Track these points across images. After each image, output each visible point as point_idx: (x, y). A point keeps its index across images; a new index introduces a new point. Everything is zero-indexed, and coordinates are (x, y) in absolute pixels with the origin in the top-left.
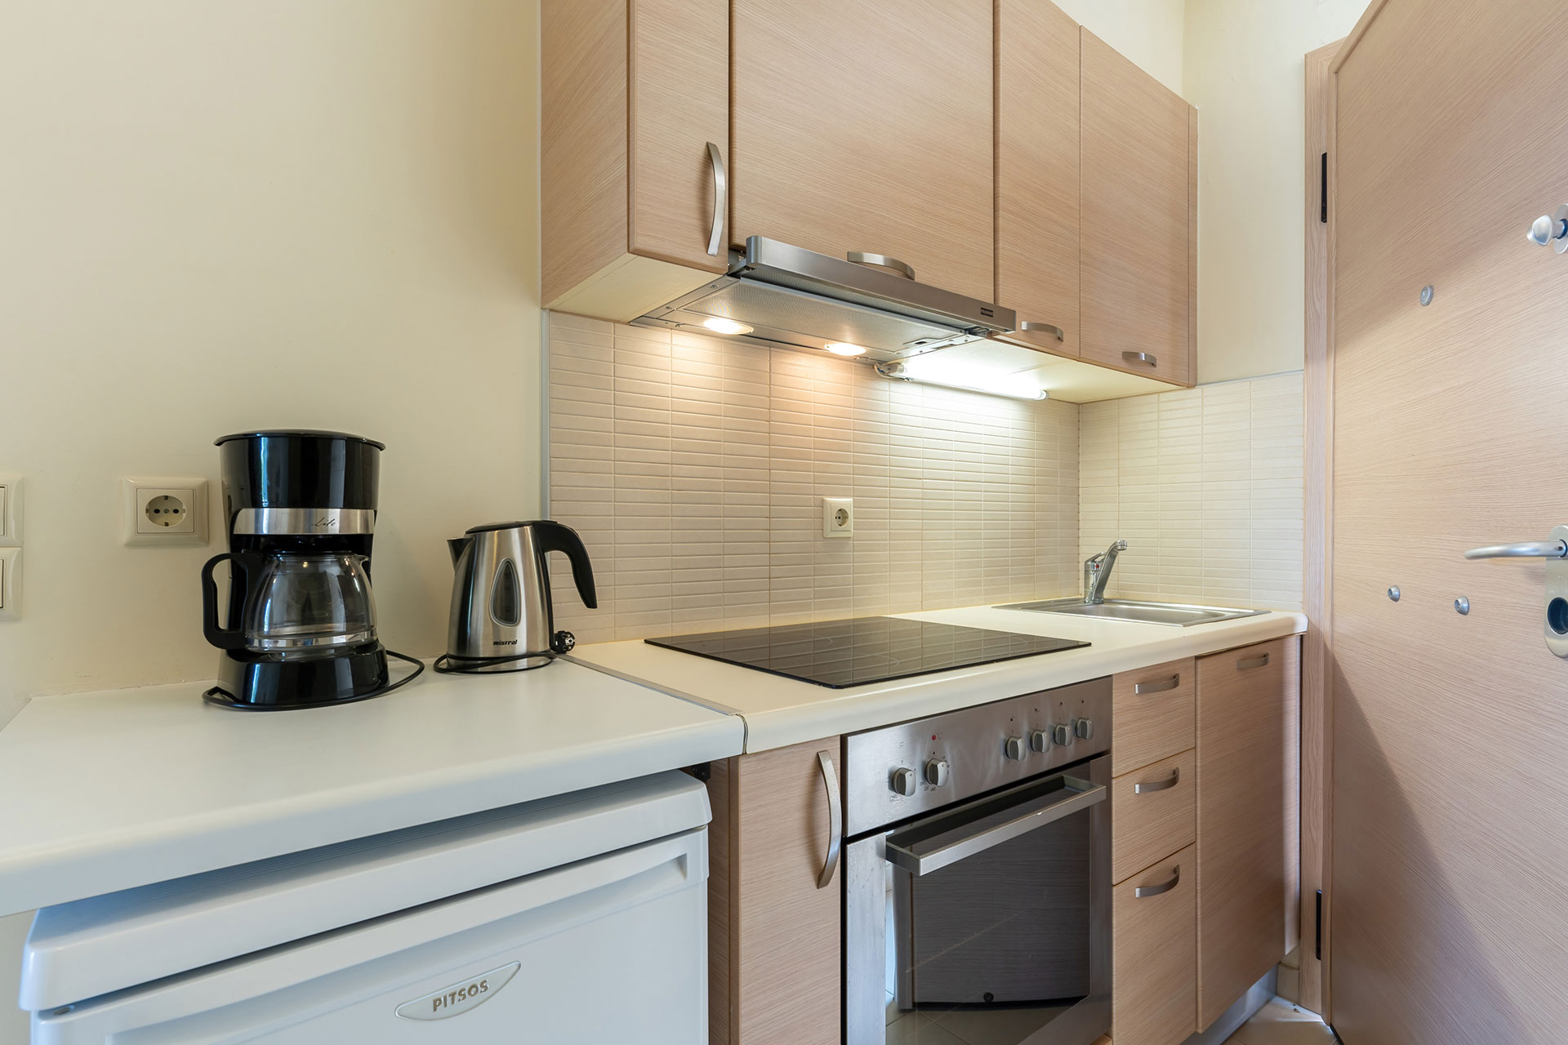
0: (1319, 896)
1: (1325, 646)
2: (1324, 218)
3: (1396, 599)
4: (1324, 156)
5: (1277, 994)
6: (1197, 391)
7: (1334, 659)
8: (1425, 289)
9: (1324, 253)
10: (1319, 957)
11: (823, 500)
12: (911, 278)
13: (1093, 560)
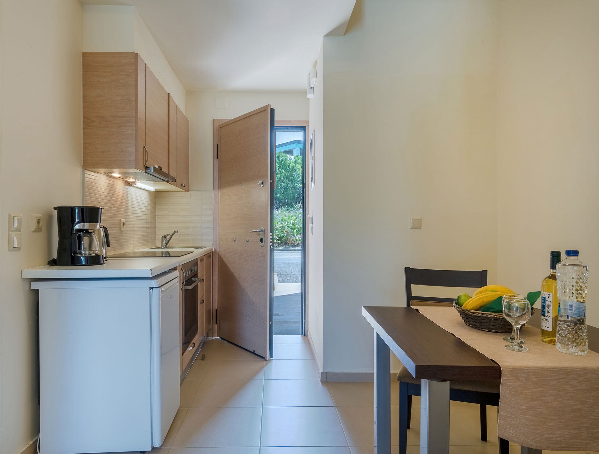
0: (217, 310)
1: (218, 254)
2: (218, 158)
3: (235, 241)
4: (218, 144)
5: (208, 337)
6: (189, 192)
7: (220, 256)
8: (241, 183)
9: (218, 166)
10: (217, 324)
11: (120, 220)
12: (161, 169)
13: (164, 236)
